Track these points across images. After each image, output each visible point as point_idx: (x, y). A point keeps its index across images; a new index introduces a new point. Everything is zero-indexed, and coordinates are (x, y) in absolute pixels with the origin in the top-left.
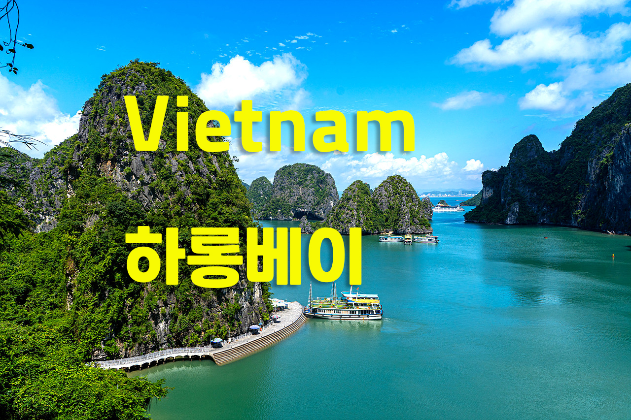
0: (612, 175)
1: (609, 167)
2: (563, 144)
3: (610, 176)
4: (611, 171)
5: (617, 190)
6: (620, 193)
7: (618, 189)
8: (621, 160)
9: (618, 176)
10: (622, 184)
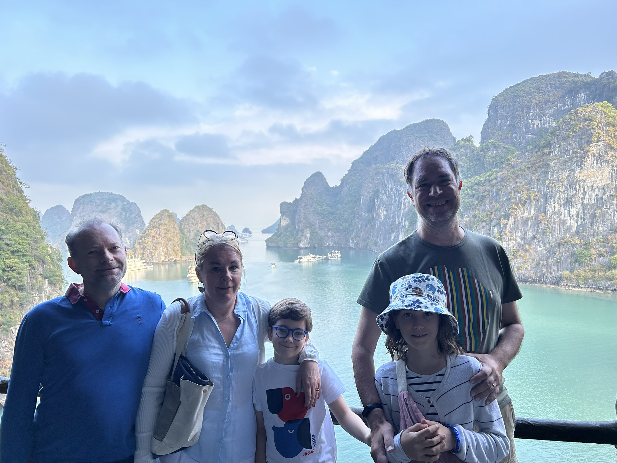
0: (378, 206)
1: (376, 200)
2: (343, 181)
3: (376, 207)
4: (377, 203)
6: (384, 220)
9: (382, 207)
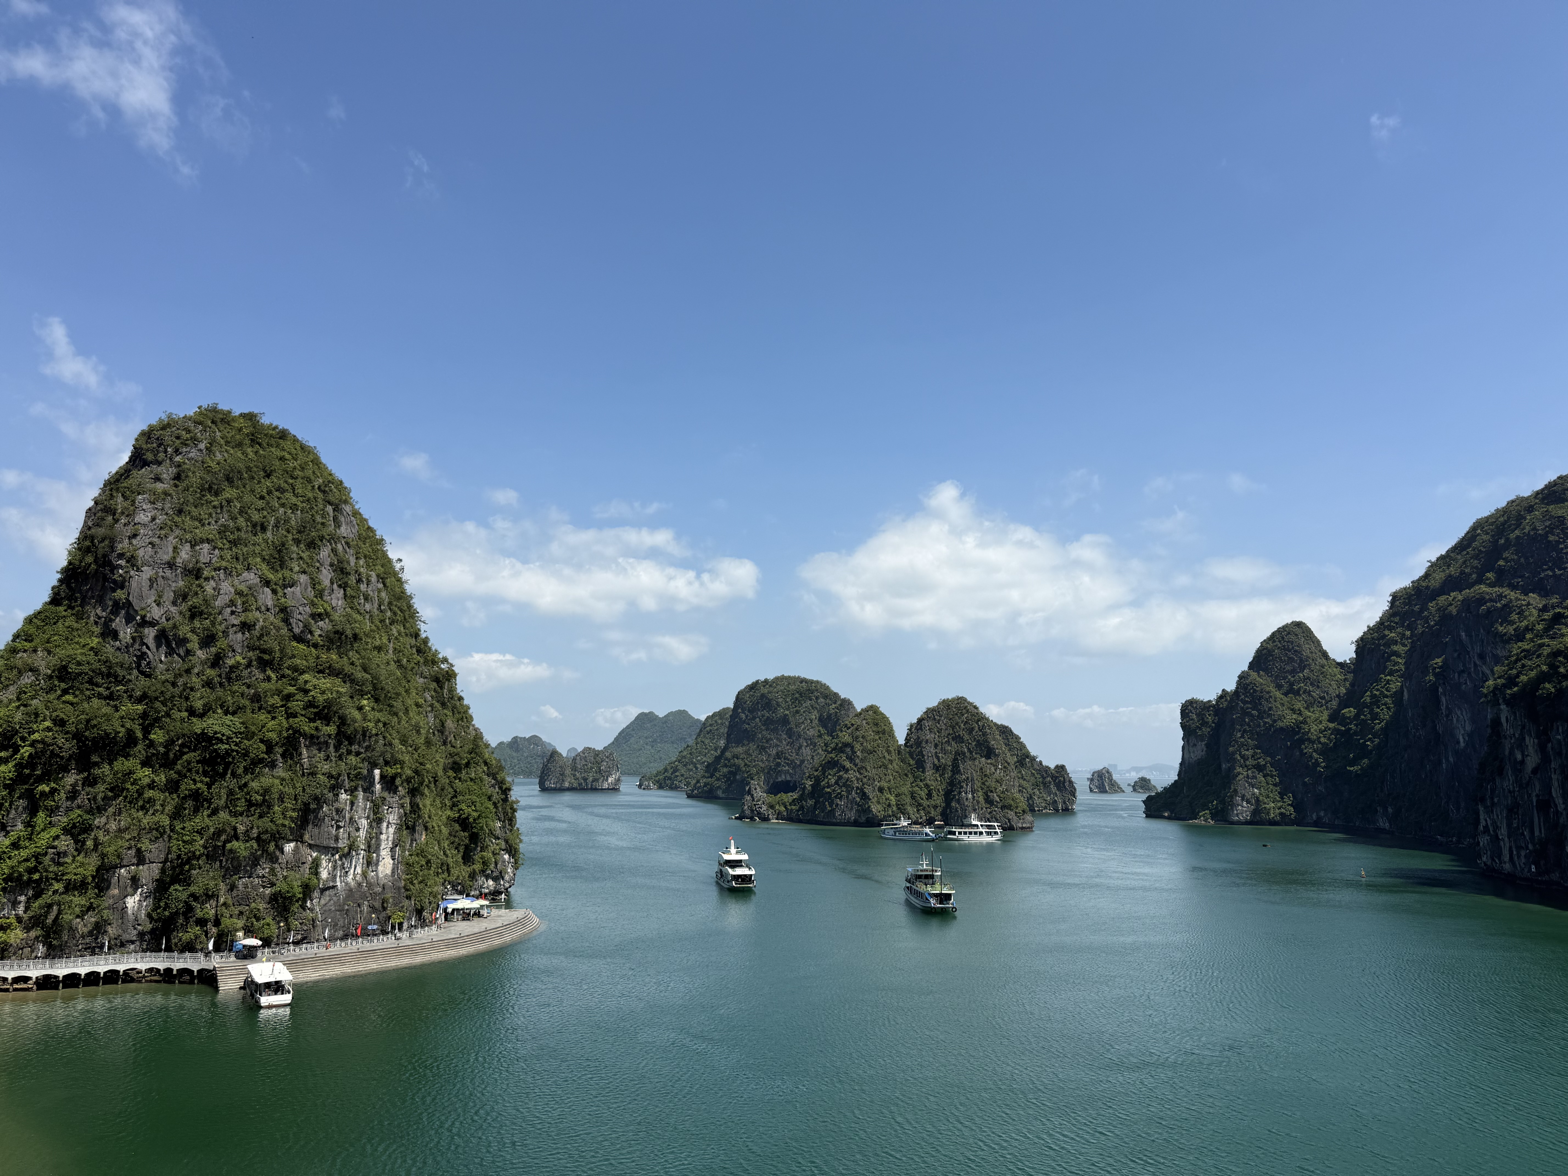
0: (1447, 707)
1: (1440, 690)
3: (1443, 708)
4: (1443, 699)
5: (1458, 742)
6: (1467, 747)
7: (1461, 740)
8: (1463, 671)
9: (1458, 708)
10: (1468, 728)
